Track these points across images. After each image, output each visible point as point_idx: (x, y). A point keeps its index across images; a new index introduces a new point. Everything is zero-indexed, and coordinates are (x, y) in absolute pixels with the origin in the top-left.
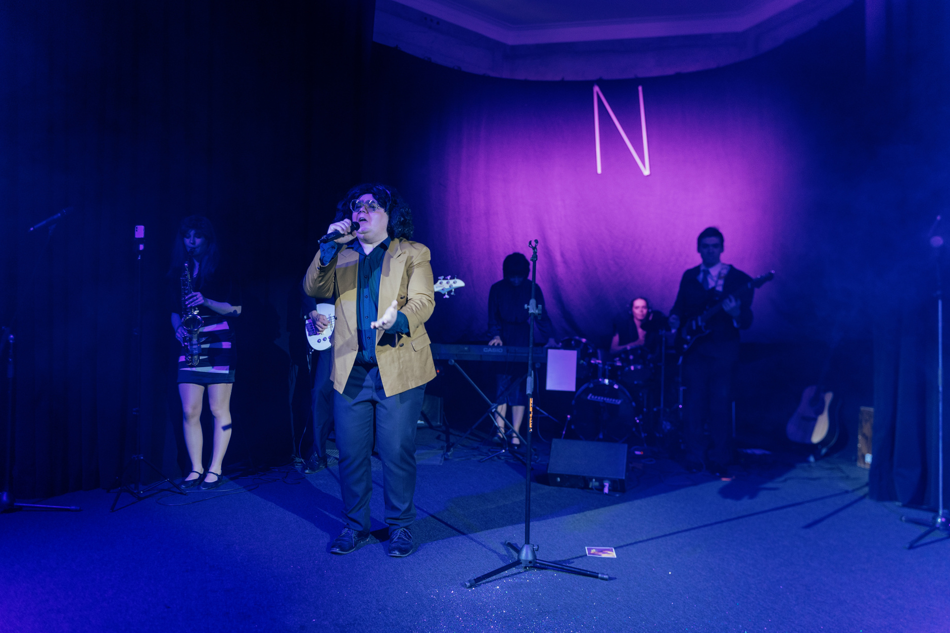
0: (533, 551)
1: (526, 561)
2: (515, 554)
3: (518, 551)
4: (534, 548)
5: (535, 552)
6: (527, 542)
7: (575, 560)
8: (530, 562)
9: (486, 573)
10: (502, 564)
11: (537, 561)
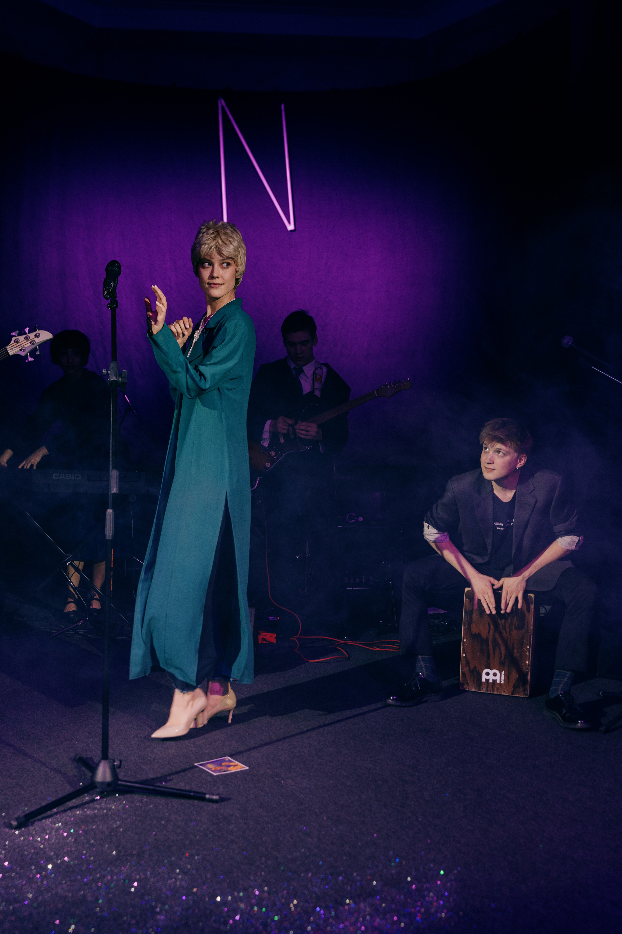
0: (114, 770)
1: (102, 783)
2: (89, 774)
3: (93, 769)
4: (114, 765)
5: (117, 769)
6: (105, 756)
7: (175, 776)
8: (109, 784)
9: (44, 804)
10: (68, 789)
11: (119, 782)
